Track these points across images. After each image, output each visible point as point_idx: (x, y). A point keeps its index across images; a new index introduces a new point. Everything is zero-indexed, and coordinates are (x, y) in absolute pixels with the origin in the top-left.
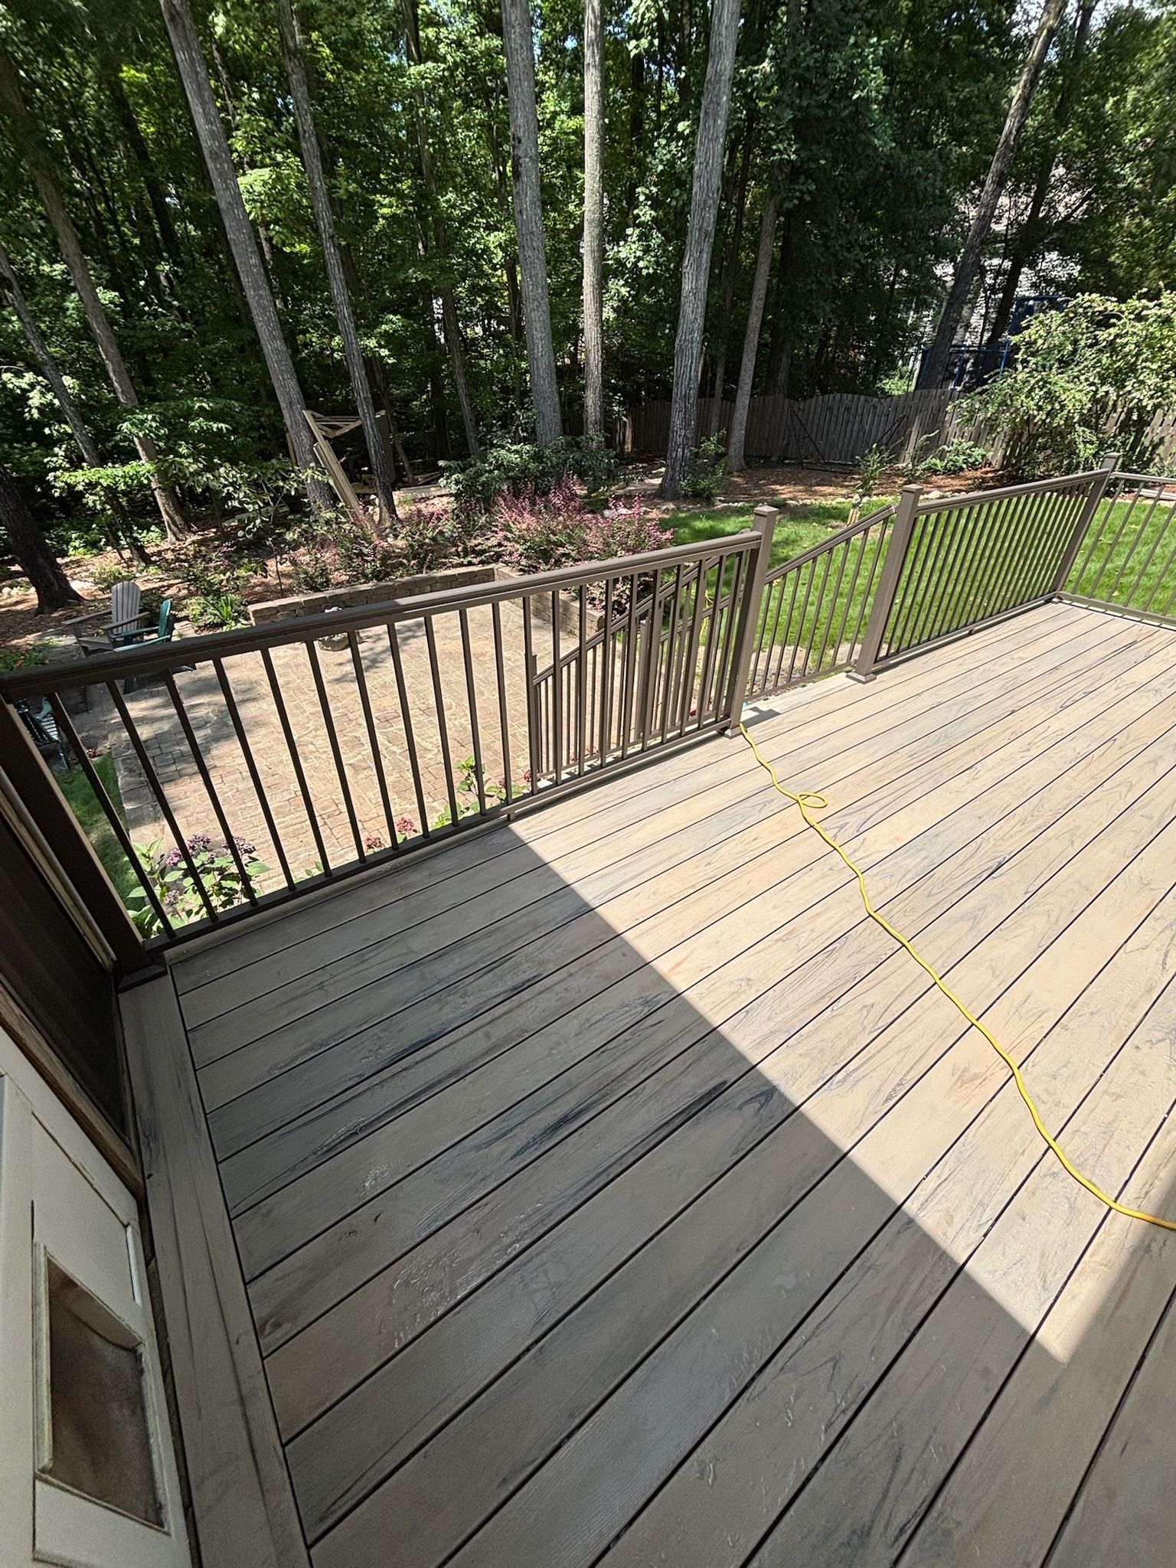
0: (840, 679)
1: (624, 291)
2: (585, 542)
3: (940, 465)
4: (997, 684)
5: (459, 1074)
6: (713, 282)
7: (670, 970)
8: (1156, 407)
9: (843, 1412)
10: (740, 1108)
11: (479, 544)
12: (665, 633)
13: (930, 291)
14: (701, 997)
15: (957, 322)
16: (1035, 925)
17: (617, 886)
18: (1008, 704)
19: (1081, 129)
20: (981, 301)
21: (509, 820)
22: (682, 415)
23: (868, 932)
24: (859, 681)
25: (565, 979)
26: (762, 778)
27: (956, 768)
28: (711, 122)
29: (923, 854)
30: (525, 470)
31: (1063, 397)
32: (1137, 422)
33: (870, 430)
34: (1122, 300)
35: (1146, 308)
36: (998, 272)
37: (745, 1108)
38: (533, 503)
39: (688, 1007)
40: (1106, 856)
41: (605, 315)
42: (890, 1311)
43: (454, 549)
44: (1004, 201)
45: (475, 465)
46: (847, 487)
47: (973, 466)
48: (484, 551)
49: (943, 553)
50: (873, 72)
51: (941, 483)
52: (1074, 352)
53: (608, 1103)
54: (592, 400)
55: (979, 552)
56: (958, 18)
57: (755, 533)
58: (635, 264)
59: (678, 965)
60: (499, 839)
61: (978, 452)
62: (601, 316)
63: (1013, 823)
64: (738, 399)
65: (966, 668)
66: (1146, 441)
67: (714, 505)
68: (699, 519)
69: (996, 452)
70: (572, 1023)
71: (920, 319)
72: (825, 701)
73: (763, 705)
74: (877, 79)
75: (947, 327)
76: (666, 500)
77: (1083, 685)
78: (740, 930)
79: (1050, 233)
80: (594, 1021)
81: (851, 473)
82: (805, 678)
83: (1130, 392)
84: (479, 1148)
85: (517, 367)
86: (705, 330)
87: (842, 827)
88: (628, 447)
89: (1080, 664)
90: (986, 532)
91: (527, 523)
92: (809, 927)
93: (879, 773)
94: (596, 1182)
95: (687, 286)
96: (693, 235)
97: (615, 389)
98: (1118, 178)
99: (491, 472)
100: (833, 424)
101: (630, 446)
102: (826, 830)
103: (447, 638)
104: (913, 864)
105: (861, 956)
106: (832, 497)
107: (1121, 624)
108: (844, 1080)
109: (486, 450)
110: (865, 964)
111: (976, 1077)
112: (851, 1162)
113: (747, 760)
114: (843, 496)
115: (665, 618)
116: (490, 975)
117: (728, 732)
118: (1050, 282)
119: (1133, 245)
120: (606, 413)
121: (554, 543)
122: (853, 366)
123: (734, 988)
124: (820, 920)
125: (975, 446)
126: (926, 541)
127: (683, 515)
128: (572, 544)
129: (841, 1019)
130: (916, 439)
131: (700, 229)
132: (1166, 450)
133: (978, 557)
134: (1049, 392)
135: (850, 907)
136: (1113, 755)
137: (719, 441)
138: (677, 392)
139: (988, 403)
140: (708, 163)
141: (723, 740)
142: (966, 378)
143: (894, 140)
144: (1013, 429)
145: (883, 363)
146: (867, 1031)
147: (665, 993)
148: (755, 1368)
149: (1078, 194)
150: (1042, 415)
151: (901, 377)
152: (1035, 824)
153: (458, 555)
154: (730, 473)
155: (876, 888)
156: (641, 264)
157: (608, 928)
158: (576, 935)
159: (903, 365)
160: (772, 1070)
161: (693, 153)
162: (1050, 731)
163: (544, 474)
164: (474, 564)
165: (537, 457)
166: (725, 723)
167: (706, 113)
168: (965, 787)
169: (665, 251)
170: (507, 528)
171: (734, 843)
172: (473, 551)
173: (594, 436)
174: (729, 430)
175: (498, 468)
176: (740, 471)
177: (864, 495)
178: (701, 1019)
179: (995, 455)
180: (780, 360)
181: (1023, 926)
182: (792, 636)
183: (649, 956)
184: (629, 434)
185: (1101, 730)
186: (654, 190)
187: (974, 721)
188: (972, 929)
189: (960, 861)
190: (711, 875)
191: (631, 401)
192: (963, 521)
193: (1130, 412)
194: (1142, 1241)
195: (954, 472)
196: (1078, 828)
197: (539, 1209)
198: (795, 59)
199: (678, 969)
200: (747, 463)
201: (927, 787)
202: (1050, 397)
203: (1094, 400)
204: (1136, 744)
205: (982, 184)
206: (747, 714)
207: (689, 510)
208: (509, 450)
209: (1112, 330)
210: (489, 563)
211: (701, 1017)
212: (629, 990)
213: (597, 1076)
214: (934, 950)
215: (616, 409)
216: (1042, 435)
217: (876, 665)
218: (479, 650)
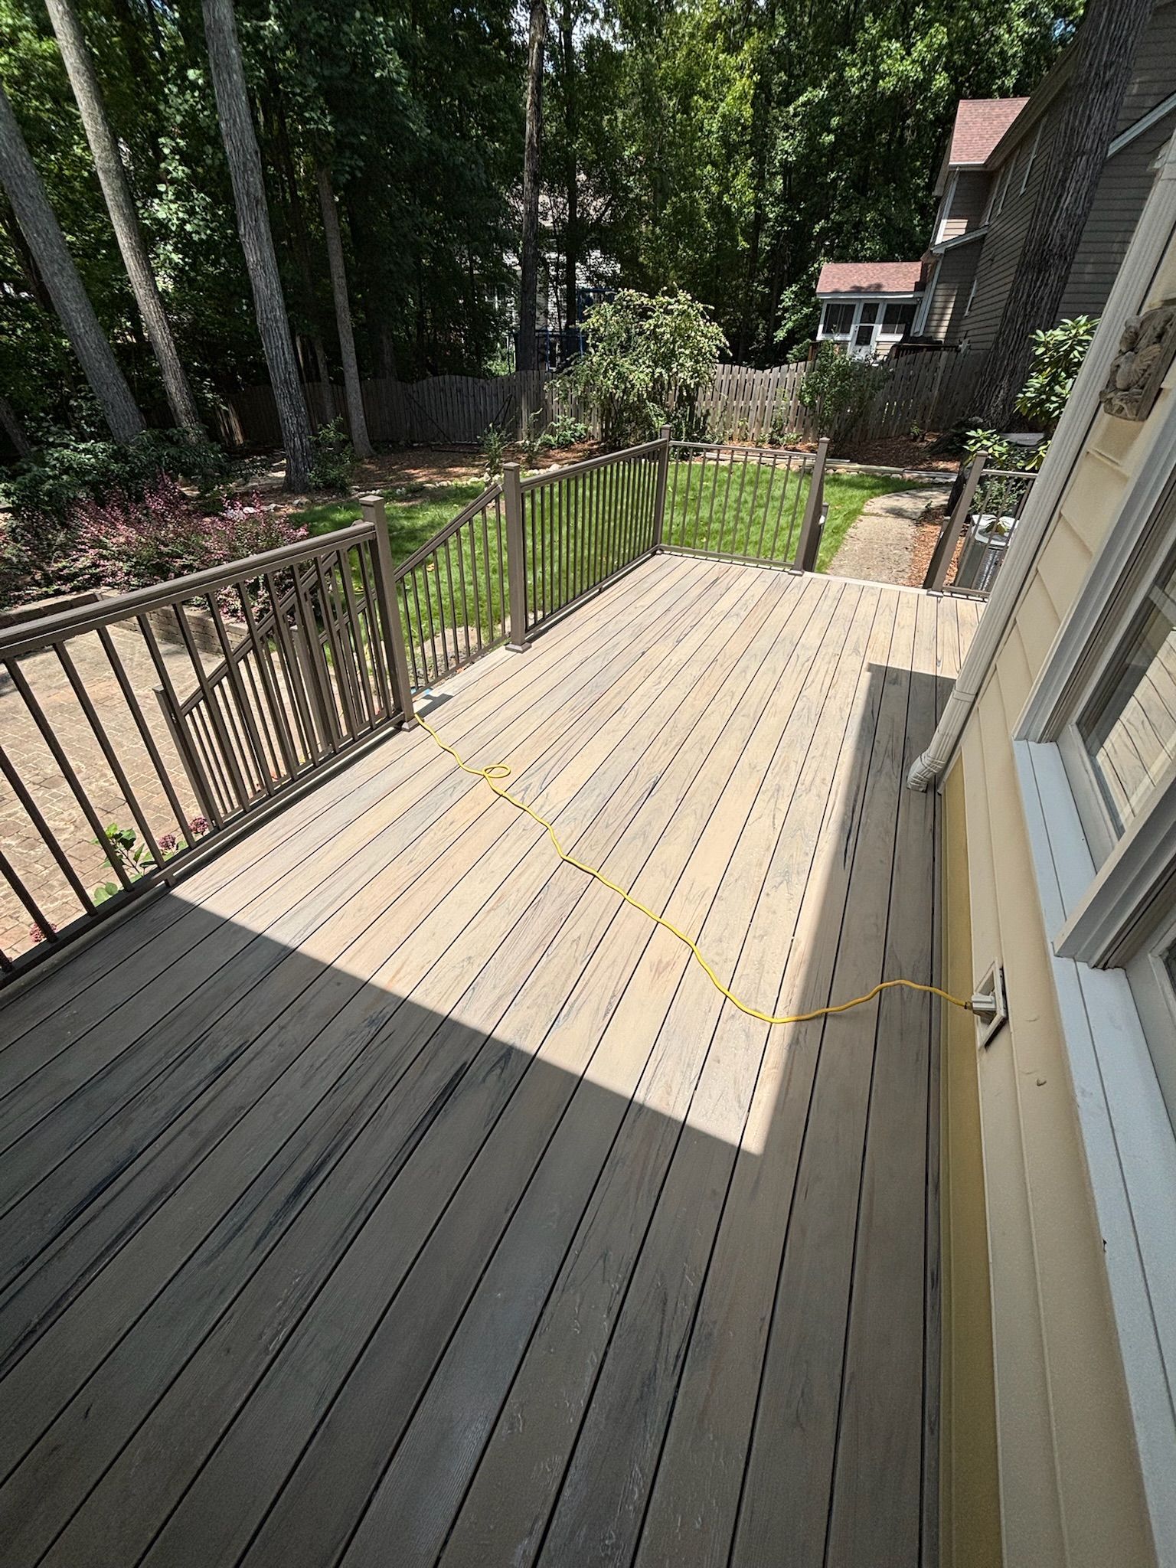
0: (500, 652)
1: (176, 258)
2: (207, 550)
3: (553, 440)
4: (627, 633)
5: (166, 1192)
6: (281, 256)
7: (391, 980)
8: (697, 385)
9: (618, 1293)
10: (484, 1080)
11: (65, 567)
12: (324, 636)
13: (504, 278)
14: (427, 993)
15: (534, 308)
16: (688, 824)
17: (315, 919)
18: (638, 649)
19: (589, 140)
20: (551, 291)
21: (169, 886)
22: (288, 402)
23: (565, 874)
24: (518, 651)
25: (276, 1035)
26: (448, 762)
27: (608, 712)
28: (226, 76)
29: (597, 792)
30: (105, 472)
31: (631, 377)
32: (688, 399)
33: (485, 409)
34: (652, 297)
35: (669, 304)
36: (558, 265)
37: (488, 1080)
38: (126, 511)
39: (417, 1008)
40: (726, 753)
41: (160, 286)
42: (638, 1188)
43: (29, 579)
44: (543, 198)
45: (29, 470)
46: (477, 466)
47: (580, 440)
48: (75, 576)
49: (572, 521)
50: (387, 52)
51: (558, 456)
52: (629, 339)
53: (352, 1138)
54: (174, 384)
55: (600, 516)
56: (460, 15)
57: (367, 524)
58: (181, 227)
59: (398, 972)
60: (160, 911)
61: (581, 426)
62: (156, 287)
63: (658, 745)
64: (347, 382)
65: (601, 623)
66: (698, 413)
67: (351, 495)
68: (339, 511)
69: (594, 426)
70: (295, 1076)
71: (505, 304)
72: (492, 675)
73: (436, 692)
74: (394, 61)
75: (528, 312)
76: (296, 493)
77: (689, 620)
78: (451, 916)
79: (589, 232)
80: (318, 1064)
81: (478, 452)
82: (471, 657)
83: (677, 373)
84: (207, 1262)
85: (58, 346)
86: (288, 308)
87: (527, 788)
88: (239, 438)
89: (685, 603)
90: (601, 498)
91: (123, 535)
92: (515, 889)
93: (550, 731)
94: (353, 1225)
95: (251, 258)
96: (242, 202)
97: (203, 373)
98: (627, 190)
99: (55, 477)
100: (449, 406)
101: (240, 438)
102: (514, 795)
103: (50, 688)
104: (589, 803)
105: (562, 898)
106: (467, 477)
107: (706, 565)
108: (569, 1013)
109: (40, 450)
110: (567, 904)
111: (668, 964)
112: (587, 1082)
113: (432, 747)
114: (476, 475)
115: (318, 619)
116: (182, 1067)
117: (405, 726)
118: (601, 276)
119: (653, 249)
120: (198, 402)
121: (168, 554)
122: (455, 348)
123: (458, 971)
124: (523, 879)
125: (577, 421)
126: (556, 511)
127: (320, 508)
128: (190, 553)
129: (555, 961)
130: (527, 417)
131: (248, 195)
132: (713, 420)
133: (600, 521)
134: (619, 373)
135: (546, 858)
136: (718, 673)
137: (339, 428)
138: (276, 376)
139: (576, 383)
140: (235, 121)
141: (402, 734)
142: (558, 360)
143: (429, 127)
144: (602, 405)
145: (483, 347)
146: (579, 961)
147: (389, 1005)
148: (540, 1304)
149: (602, 200)
150: (619, 394)
151: (503, 359)
152: (674, 743)
153: (38, 585)
154: (360, 460)
155: (565, 833)
156: (188, 227)
157: (315, 962)
158: (281, 983)
159: (502, 347)
160: (505, 1034)
161: (214, 106)
162: (673, 663)
163: (134, 476)
164: (64, 593)
165: (119, 456)
166: (398, 718)
167: (217, 65)
168: (620, 724)
169: (214, 215)
170: (97, 543)
171: (432, 834)
172: (60, 578)
173: (191, 429)
174: (347, 416)
175: (66, 471)
176: (371, 457)
177: (495, 474)
178: (431, 1014)
179: (595, 428)
180: (381, 342)
181: (679, 828)
182: (459, 618)
183: (365, 975)
184: (235, 423)
185: (707, 654)
186: (182, 143)
187: (615, 668)
188: (644, 843)
189: (625, 791)
190: (416, 871)
191: (225, 386)
192: (580, 491)
193: (681, 391)
194: (793, 1038)
195: (566, 445)
196: (704, 737)
197: (298, 1284)
198: (302, 22)
199: (397, 978)
200: (376, 449)
201: (589, 734)
202: (621, 377)
203: (655, 381)
204: (729, 662)
205: (521, 180)
206: (419, 704)
207: (325, 502)
208: (75, 449)
209: (651, 321)
210: (86, 589)
211: (431, 1012)
212: (353, 1016)
213: (334, 1117)
214: (617, 874)
215: (209, 396)
216: (625, 410)
217: (527, 635)
218: (102, 694)
